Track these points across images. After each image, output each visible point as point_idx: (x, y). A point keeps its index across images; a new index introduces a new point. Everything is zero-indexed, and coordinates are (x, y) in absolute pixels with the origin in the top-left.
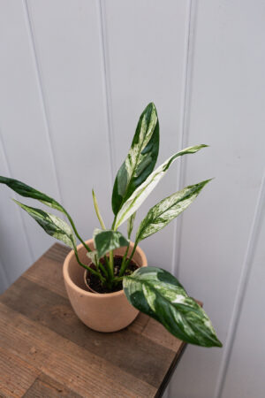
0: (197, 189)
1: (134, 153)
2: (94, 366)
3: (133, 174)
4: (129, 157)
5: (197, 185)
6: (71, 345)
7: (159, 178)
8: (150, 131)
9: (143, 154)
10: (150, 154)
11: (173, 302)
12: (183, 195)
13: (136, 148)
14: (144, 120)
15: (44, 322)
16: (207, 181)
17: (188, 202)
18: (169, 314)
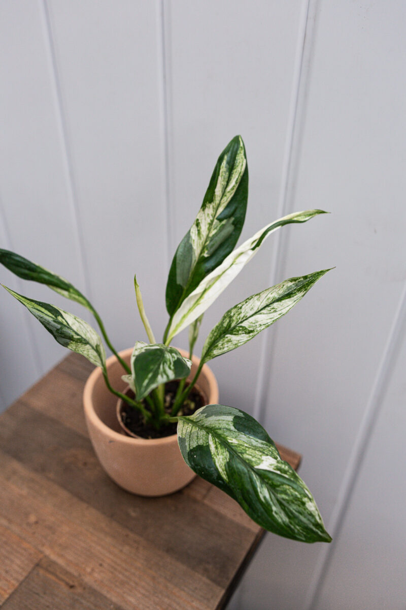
0: (305, 283)
1: (206, 218)
2: (126, 549)
3: (202, 251)
4: (198, 225)
5: (305, 277)
6: (92, 514)
7: (244, 260)
8: (233, 183)
9: (220, 220)
10: (232, 219)
11: (256, 467)
12: (281, 292)
13: (210, 210)
14: (224, 164)
15: (52, 475)
16: (322, 273)
17: (288, 303)
18: (249, 487)
